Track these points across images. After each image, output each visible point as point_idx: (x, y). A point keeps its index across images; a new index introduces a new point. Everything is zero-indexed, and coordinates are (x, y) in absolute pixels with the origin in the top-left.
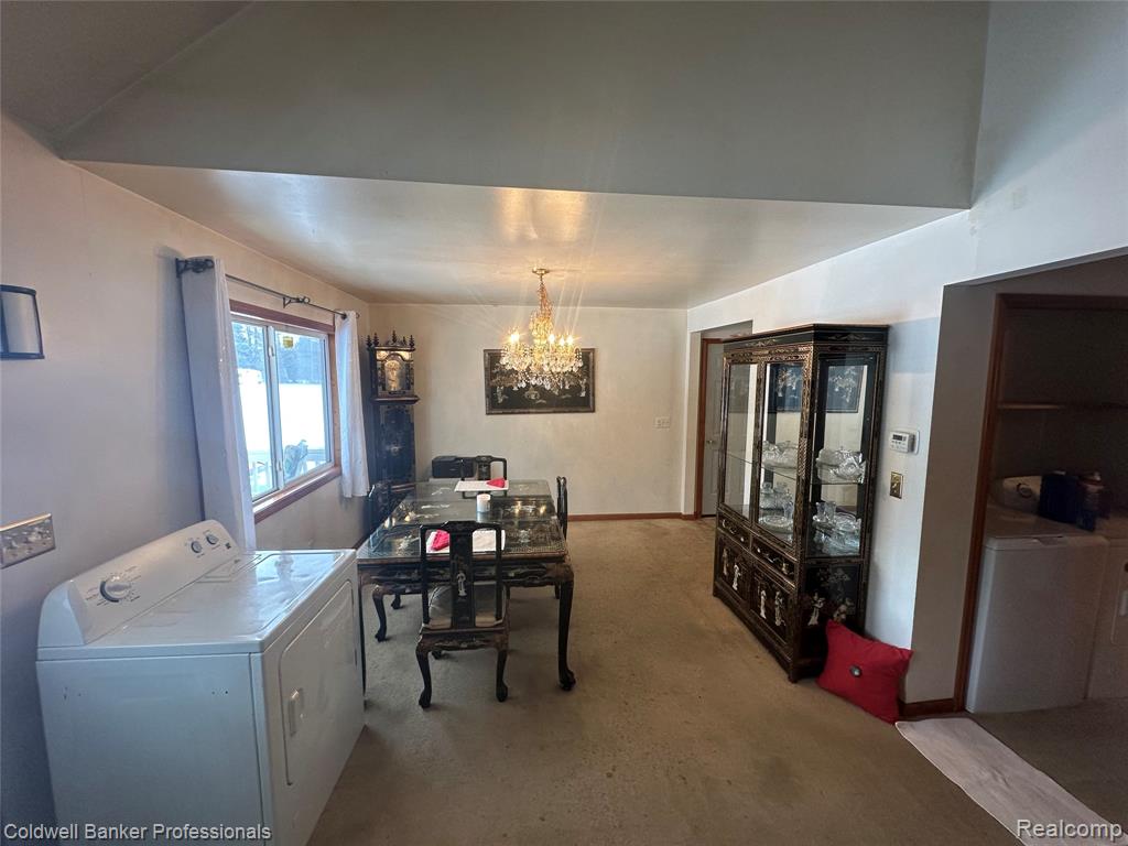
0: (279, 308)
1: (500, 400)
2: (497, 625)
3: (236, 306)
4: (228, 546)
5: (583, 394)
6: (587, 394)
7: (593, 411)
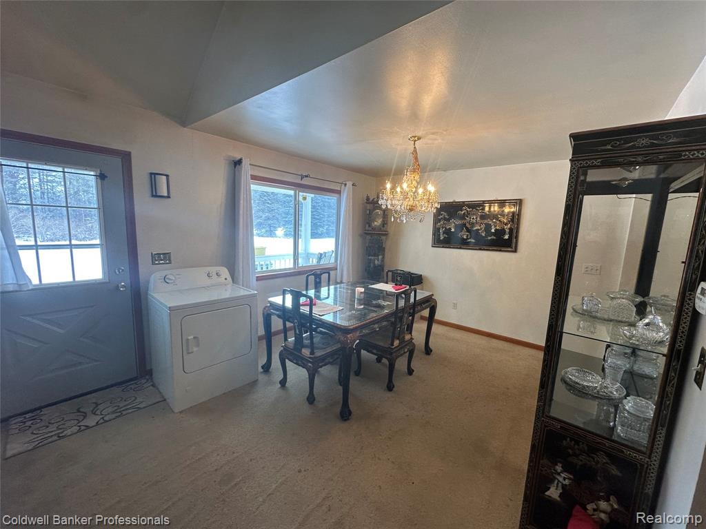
0: (298, 181)
1: (442, 238)
2: (310, 358)
3: (254, 178)
4: (226, 279)
5: (506, 237)
6: (510, 237)
7: (515, 251)
